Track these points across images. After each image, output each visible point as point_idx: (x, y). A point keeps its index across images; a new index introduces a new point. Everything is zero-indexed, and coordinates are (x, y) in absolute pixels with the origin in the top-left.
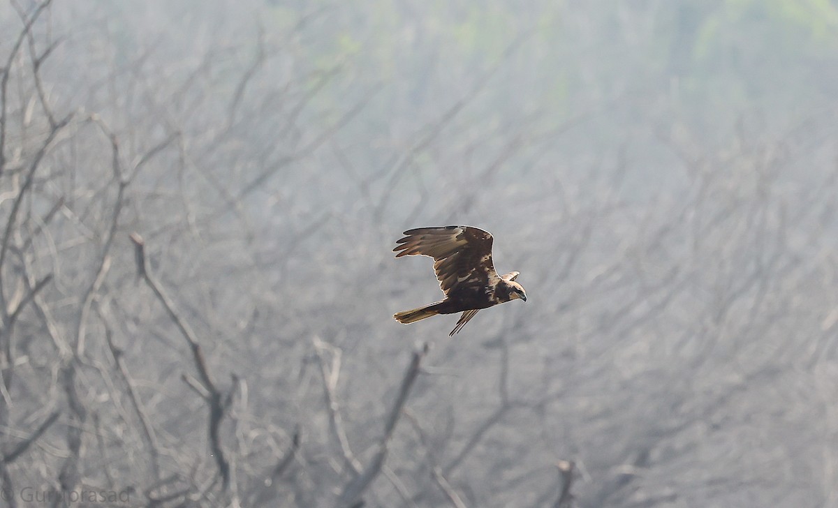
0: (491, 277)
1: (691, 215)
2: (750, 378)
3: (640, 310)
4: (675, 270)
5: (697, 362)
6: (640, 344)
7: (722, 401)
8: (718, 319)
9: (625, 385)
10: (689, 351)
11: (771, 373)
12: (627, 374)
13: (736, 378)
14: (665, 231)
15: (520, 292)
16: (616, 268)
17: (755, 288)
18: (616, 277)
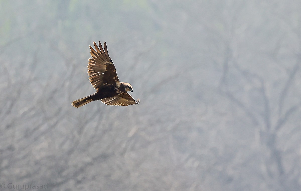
0: (117, 83)
1: (67, 84)
2: (95, 159)
3: (44, 128)
4: (60, 109)
5: (70, 152)
6: (44, 144)
7: (82, 170)
8: (80, 132)
9: (37, 163)
10: (66, 147)
11: (104, 157)
12: (38, 158)
13: (88, 159)
14: (55, 91)
15: (130, 88)
16: (33, 109)
17: (97, 118)
18: (33, 113)
